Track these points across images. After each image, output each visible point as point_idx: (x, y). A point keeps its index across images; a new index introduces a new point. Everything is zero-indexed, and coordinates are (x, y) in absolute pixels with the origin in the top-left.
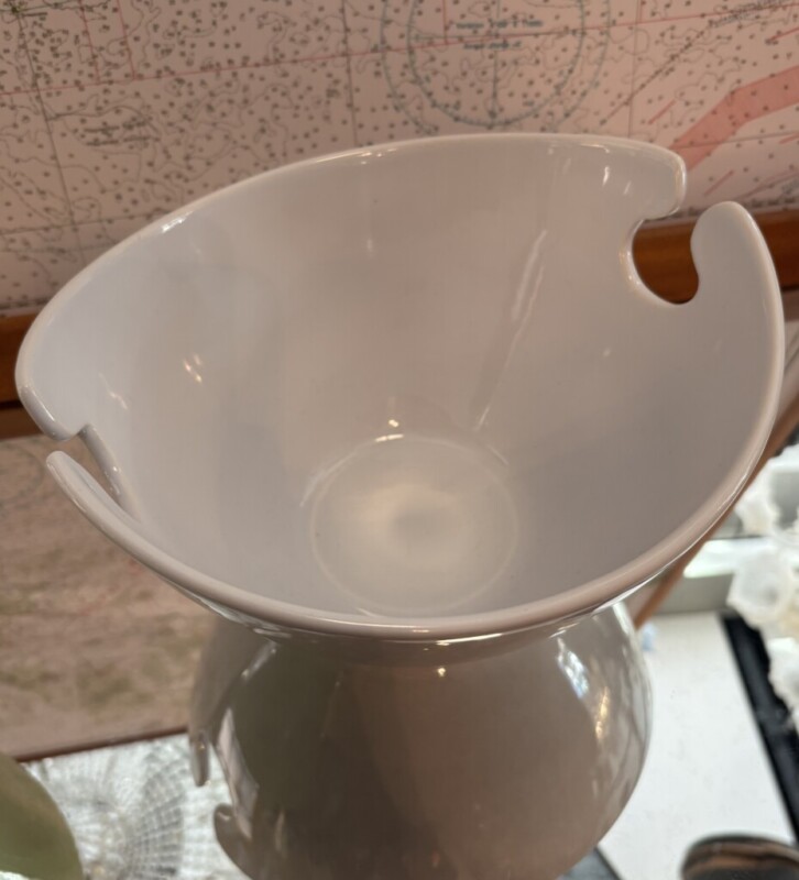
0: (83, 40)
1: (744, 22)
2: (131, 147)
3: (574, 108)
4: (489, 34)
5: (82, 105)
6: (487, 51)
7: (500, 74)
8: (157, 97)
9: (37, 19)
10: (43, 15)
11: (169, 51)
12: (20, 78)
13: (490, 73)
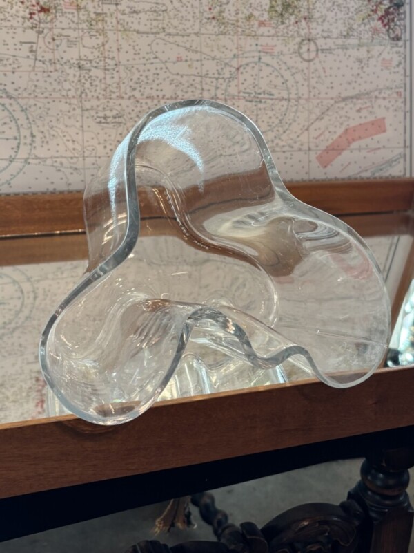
0: (103, 81)
1: (348, 103)
2: (114, 126)
3: (287, 129)
4: (254, 97)
5: (98, 106)
6: (254, 104)
7: (259, 113)
8: (128, 107)
9: (87, 71)
10: (90, 70)
11: (134, 89)
12: (76, 93)
13: (255, 112)
